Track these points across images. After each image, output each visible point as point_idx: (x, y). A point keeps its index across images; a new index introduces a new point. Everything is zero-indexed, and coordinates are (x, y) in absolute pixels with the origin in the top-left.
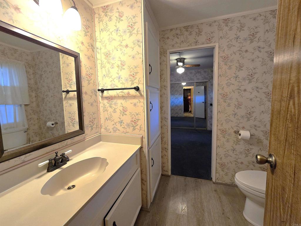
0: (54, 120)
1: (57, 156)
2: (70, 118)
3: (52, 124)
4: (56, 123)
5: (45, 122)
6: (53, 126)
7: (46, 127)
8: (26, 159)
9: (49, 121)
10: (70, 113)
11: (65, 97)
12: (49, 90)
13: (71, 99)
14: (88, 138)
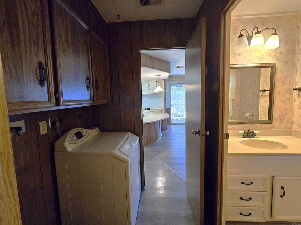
0: (251, 112)
1: (249, 131)
2: (264, 111)
3: (250, 116)
4: (253, 115)
5: (244, 113)
6: (250, 117)
7: (244, 117)
8: (234, 127)
9: (247, 113)
10: (264, 108)
11: (262, 95)
12: (251, 88)
13: (266, 96)
14: (275, 129)
